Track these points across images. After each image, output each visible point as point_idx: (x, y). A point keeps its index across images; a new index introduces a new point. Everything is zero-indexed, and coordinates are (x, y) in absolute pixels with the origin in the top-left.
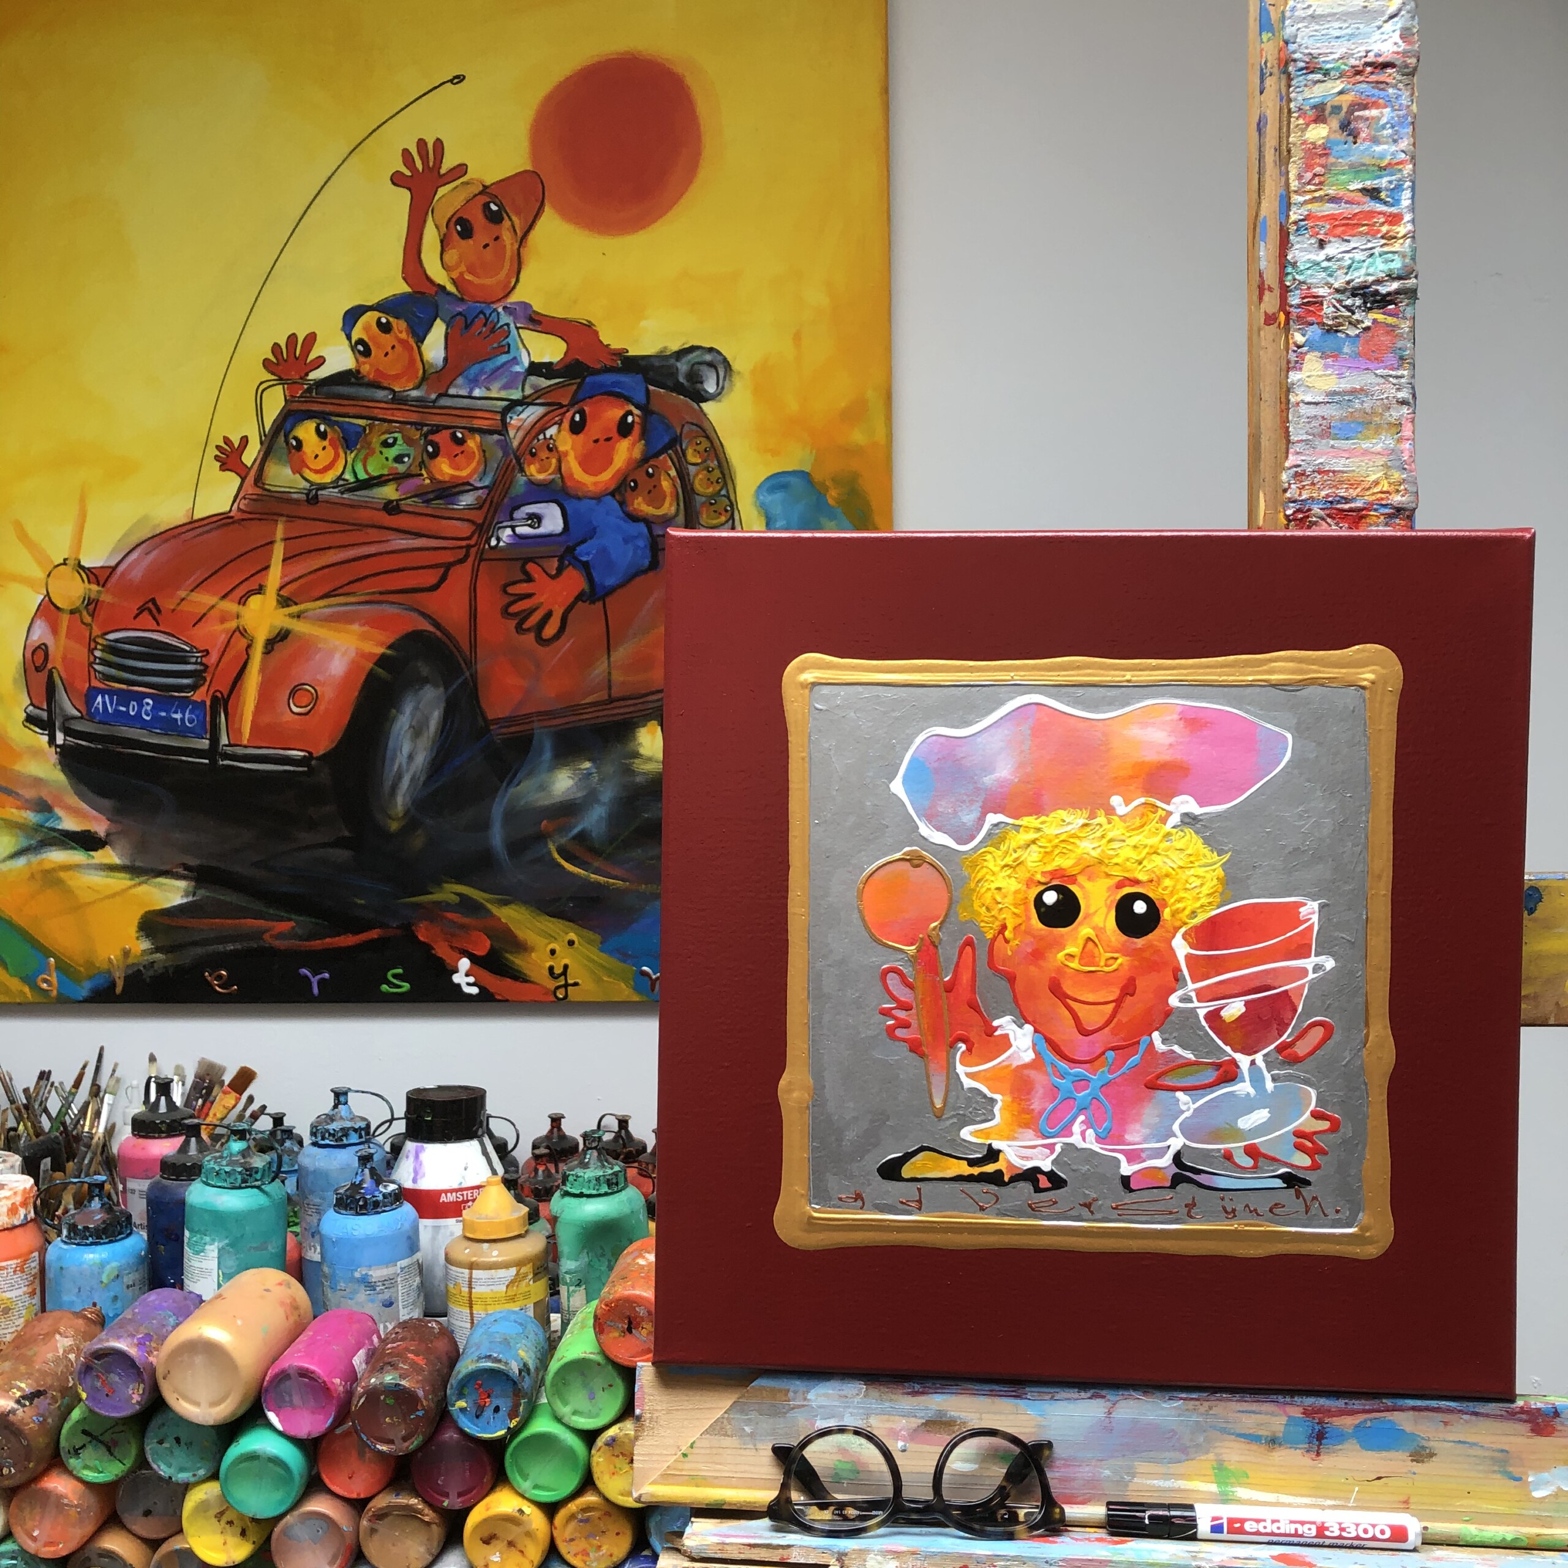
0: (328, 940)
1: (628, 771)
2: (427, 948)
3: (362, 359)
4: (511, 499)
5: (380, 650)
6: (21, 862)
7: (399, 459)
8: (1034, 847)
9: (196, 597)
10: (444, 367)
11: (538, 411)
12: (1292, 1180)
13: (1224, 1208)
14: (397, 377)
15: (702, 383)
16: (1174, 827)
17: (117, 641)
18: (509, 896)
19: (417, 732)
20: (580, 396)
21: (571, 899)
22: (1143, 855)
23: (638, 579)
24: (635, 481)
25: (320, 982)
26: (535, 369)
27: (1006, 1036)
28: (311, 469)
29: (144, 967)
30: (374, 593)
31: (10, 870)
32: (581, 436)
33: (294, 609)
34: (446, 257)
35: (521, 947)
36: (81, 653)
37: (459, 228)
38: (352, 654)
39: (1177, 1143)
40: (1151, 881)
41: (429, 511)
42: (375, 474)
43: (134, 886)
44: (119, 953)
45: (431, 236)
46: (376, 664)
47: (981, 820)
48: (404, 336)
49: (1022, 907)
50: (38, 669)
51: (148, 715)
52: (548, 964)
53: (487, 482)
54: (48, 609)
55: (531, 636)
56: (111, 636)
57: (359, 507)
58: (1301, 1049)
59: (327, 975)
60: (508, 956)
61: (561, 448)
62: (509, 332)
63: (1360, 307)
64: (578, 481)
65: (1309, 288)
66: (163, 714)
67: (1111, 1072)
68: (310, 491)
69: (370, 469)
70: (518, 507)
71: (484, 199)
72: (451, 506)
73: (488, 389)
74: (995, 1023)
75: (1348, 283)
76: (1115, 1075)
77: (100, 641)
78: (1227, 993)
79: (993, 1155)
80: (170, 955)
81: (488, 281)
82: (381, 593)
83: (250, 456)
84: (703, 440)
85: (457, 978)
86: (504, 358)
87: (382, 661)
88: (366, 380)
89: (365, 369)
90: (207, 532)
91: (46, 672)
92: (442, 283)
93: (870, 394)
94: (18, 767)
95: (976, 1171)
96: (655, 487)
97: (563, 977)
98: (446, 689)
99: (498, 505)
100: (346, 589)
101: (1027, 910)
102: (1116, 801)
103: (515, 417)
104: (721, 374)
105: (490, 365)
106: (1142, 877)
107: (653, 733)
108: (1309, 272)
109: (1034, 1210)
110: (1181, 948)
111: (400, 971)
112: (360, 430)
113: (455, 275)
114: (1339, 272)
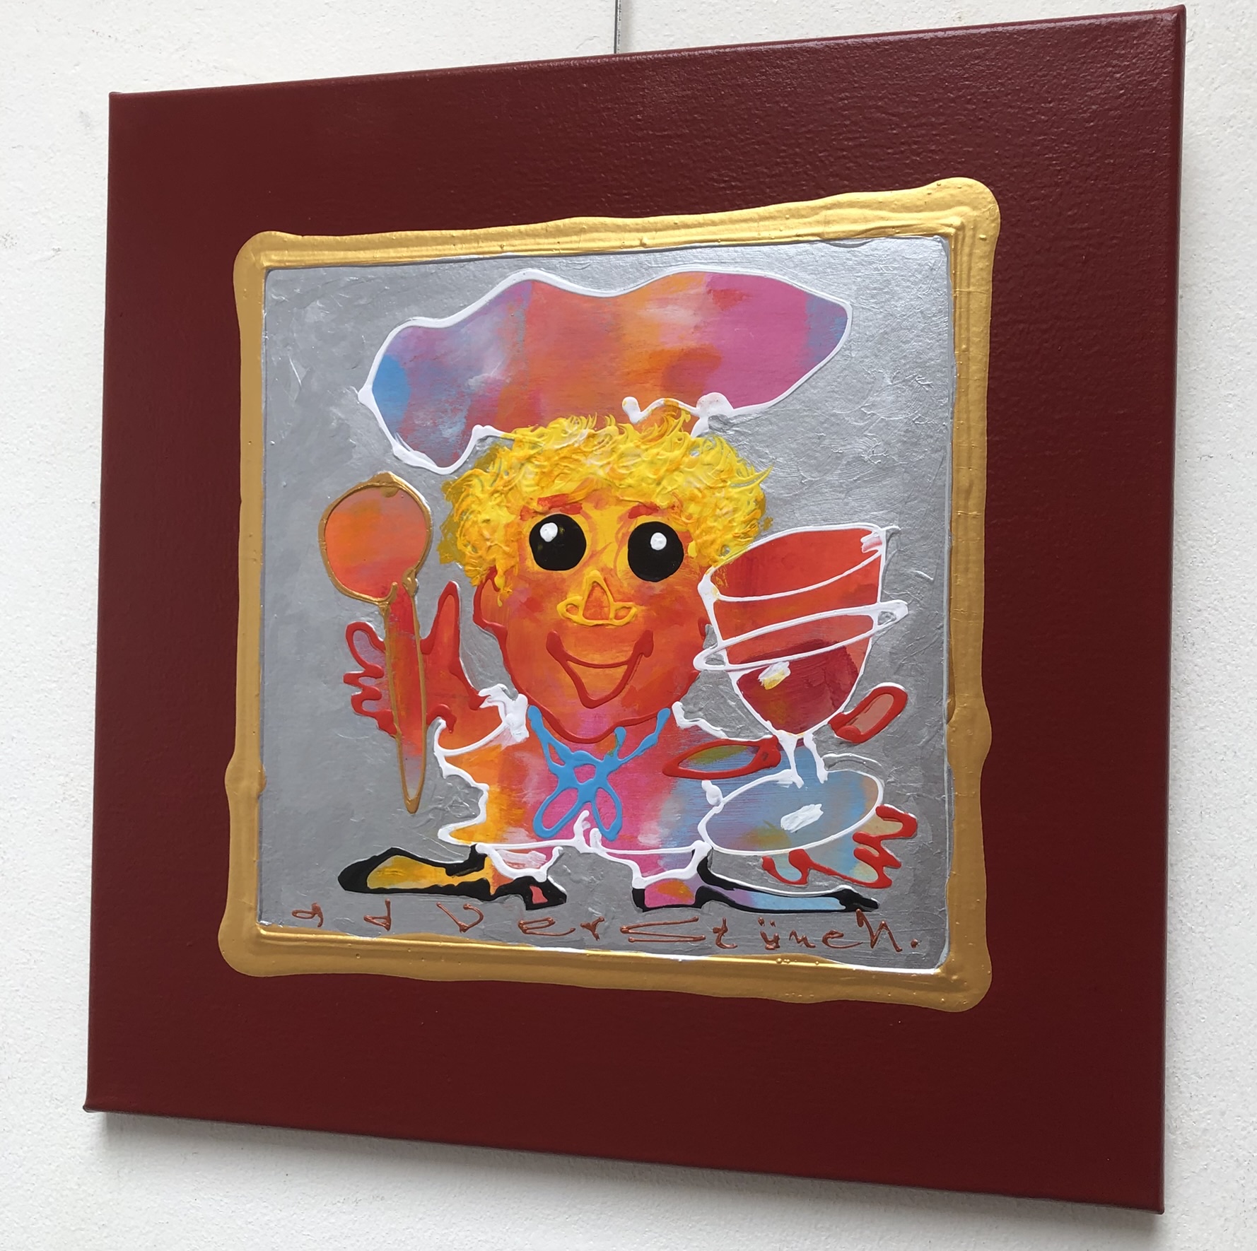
8: (529, 467)
12: (850, 901)
13: (764, 936)
16: (699, 436)
22: (662, 472)
27: (496, 708)
39: (703, 847)
40: (673, 507)
47: (466, 434)
49: (516, 544)
58: (863, 724)
67: (621, 755)
74: (482, 693)
76: (627, 758)
78: (768, 650)
79: (477, 860)
95: (456, 881)
101: (521, 548)
102: (629, 403)
106: (661, 502)
109: (525, 930)
110: (709, 593)
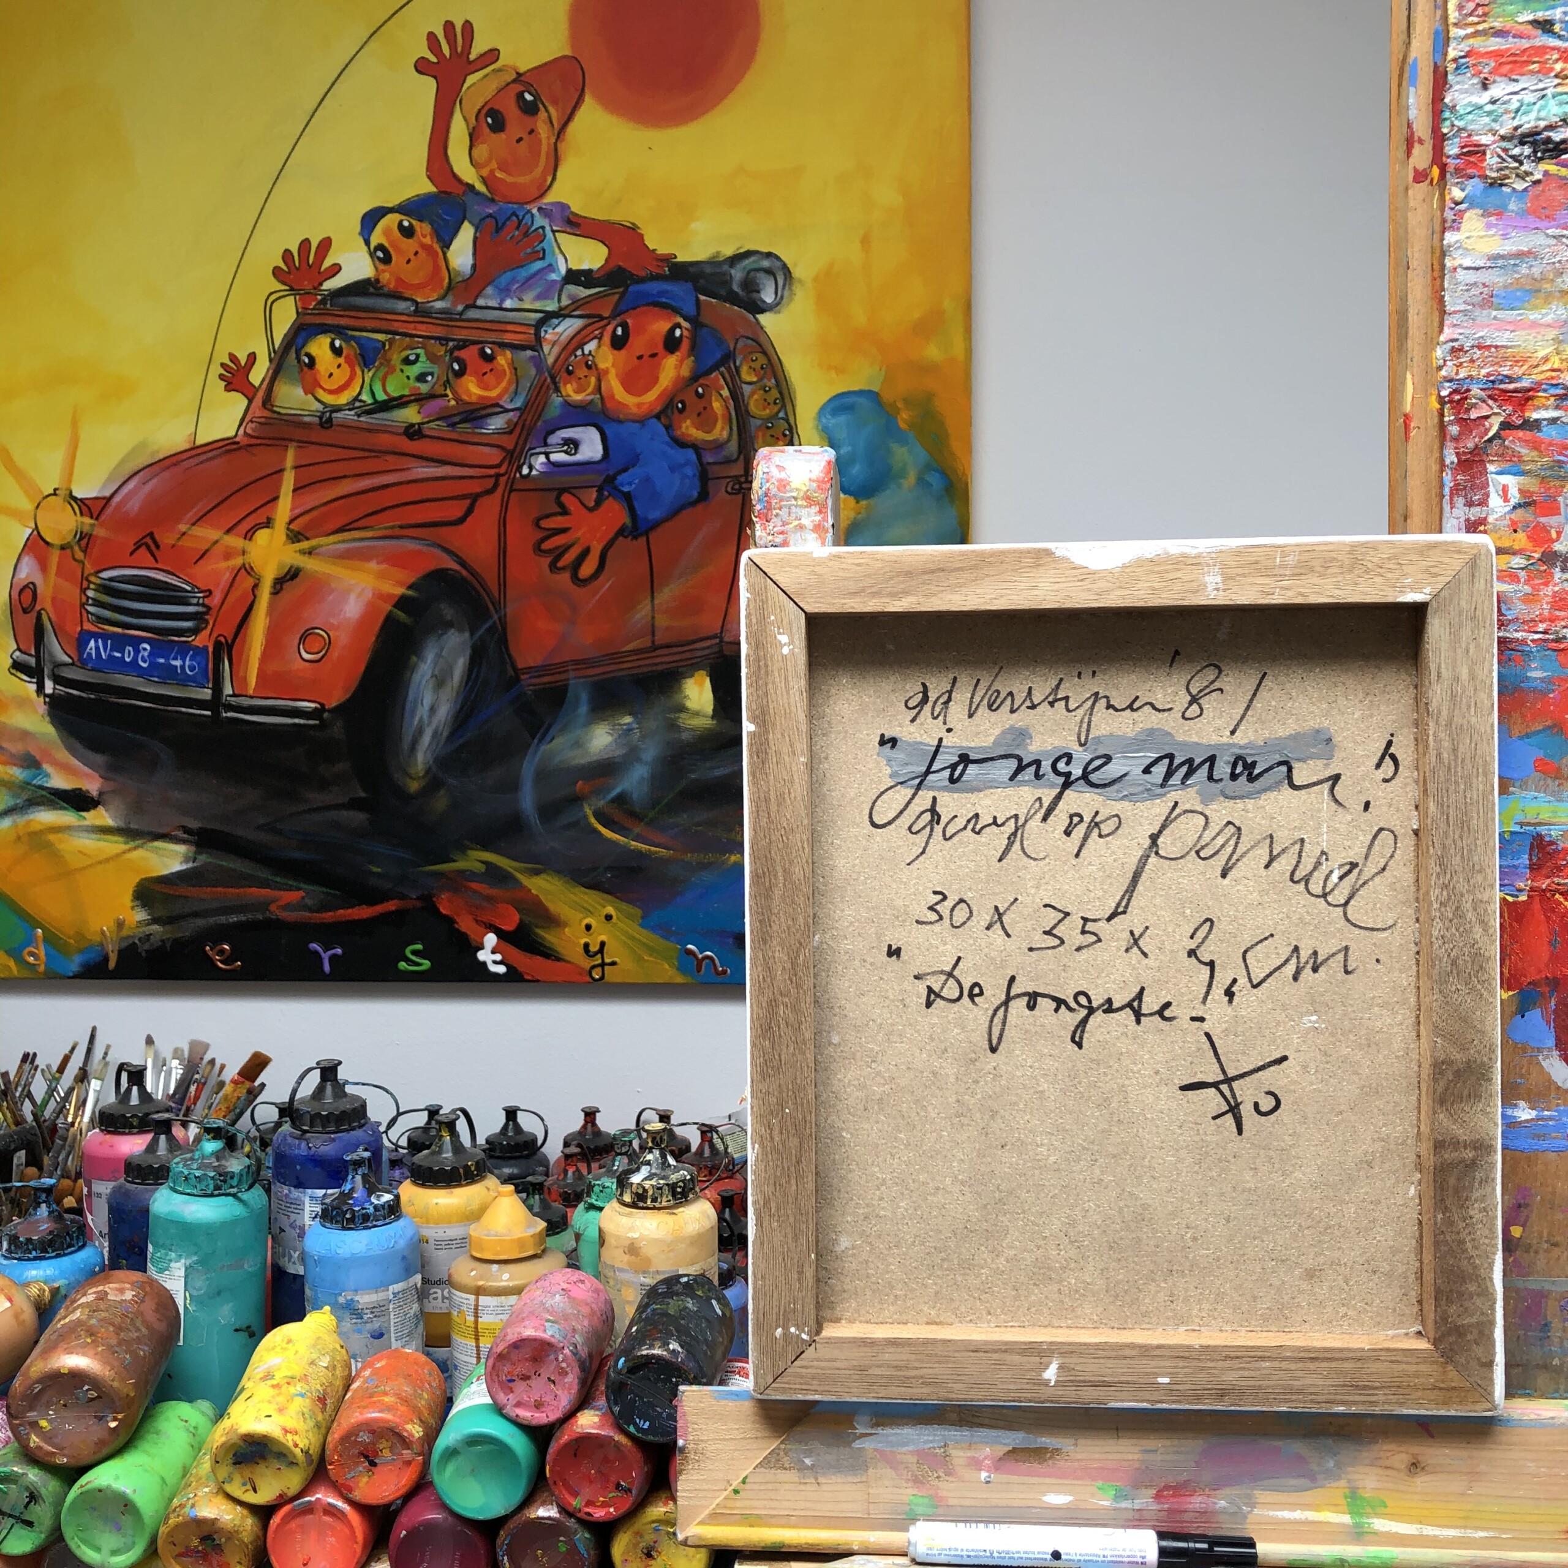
0: (341, 911)
1: (673, 726)
2: (449, 921)
3: (381, 267)
4: (545, 422)
5: (400, 591)
6: (7, 823)
7: (421, 378)
9: (197, 531)
10: (472, 275)
11: (576, 324)
15: (758, 292)
17: (111, 579)
18: (540, 865)
19: (440, 682)
21: (609, 868)
23: (684, 512)
24: (682, 402)
25: (333, 958)
26: (573, 277)
28: (324, 390)
29: (140, 939)
30: (392, 527)
32: (623, 352)
33: (305, 545)
34: (475, 152)
35: (553, 921)
36: (71, 592)
37: (489, 120)
38: (368, 595)
41: (454, 436)
42: (395, 394)
43: (130, 850)
44: (112, 924)
46: (395, 606)
48: (428, 240)
50: (25, 612)
51: (145, 662)
52: (583, 941)
53: (518, 403)
54: (37, 545)
55: (566, 576)
56: (106, 575)
57: (377, 431)
59: (339, 951)
60: (540, 931)
61: (602, 365)
62: (545, 236)
63: (1529, 157)
64: (620, 402)
65: (1470, 136)
66: (162, 661)
68: (323, 413)
69: (390, 389)
70: (553, 432)
72: (478, 431)
73: (521, 300)
75: (1516, 129)
77: (93, 579)
80: (168, 928)
81: (521, 180)
82: (401, 527)
83: (258, 375)
84: (759, 355)
85: (482, 956)
86: (538, 265)
87: (402, 603)
88: (386, 289)
89: (385, 277)
90: (212, 459)
91: (34, 614)
92: (470, 182)
93: (948, 304)
94: (3, 719)
96: (705, 408)
97: (599, 956)
98: (472, 634)
99: (531, 428)
100: (362, 523)
103: (550, 331)
104: (781, 282)
105: (524, 273)
107: (701, 685)
108: (1470, 117)
111: (419, 947)
112: (379, 345)
113: (485, 172)
114: (1505, 117)
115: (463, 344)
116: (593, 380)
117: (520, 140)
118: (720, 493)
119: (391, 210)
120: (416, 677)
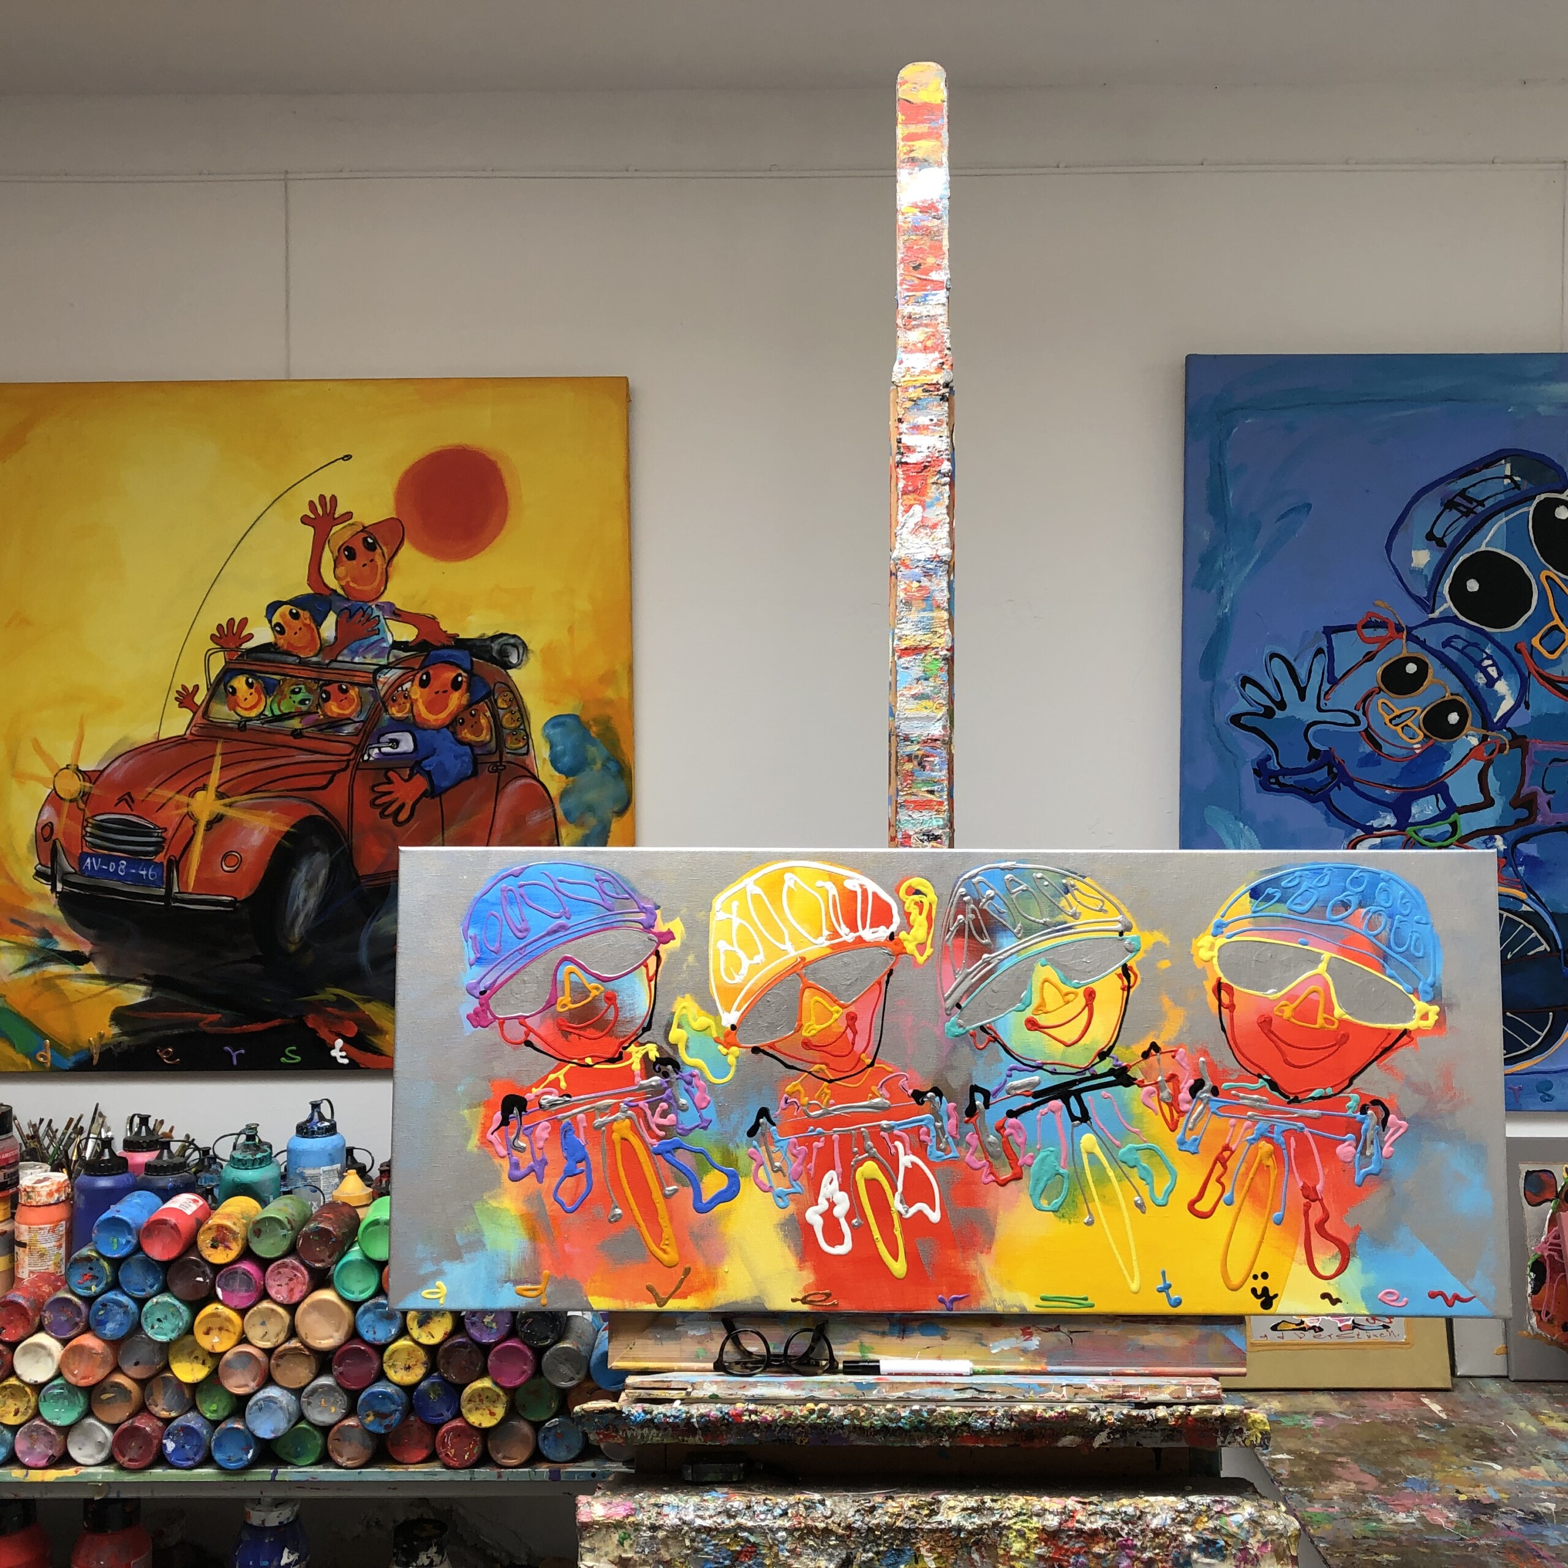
0: (244, 1027)
2: (314, 1032)
3: (279, 636)
5: (286, 829)
6: (28, 973)
7: (302, 702)
9: (158, 792)
11: (399, 672)
14: (304, 648)
15: (508, 657)
17: (103, 821)
18: (371, 996)
19: (310, 884)
20: (426, 663)
23: (464, 783)
25: (238, 1056)
26: (396, 645)
29: (114, 1045)
30: (282, 791)
31: (20, 979)
33: (227, 801)
35: (379, 1031)
36: (76, 829)
38: (266, 831)
41: (322, 736)
43: (109, 989)
44: (96, 1036)
45: (327, 558)
46: (282, 838)
50: (45, 840)
51: (122, 872)
54: (54, 799)
55: (390, 819)
56: (98, 818)
57: (274, 733)
59: (243, 1051)
60: (370, 1037)
61: (413, 697)
66: (133, 871)
70: (383, 735)
71: (365, 535)
72: (338, 734)
77: (91, 821)
80: (132, 1038)
82: (288, 790)
85: (334, 1053)
86: (376, 638)
87: (287, 836)
89: (281, 642)
90: (168, 748)
91: (51, 842)
93: (619, 667)
94: (28, 907)
98: (331, 855)
99: (370, 732)
100: (263, 788)
103: (382, 676)
104: (521, 651)
105: (366, 642)
111: (294, 1048)
113: (343, 583)
115: (329, 683)
116: (408, 705)
117: (364, 565)
118: (485, 773)
119: (286, 603)
120: (296, 881)
